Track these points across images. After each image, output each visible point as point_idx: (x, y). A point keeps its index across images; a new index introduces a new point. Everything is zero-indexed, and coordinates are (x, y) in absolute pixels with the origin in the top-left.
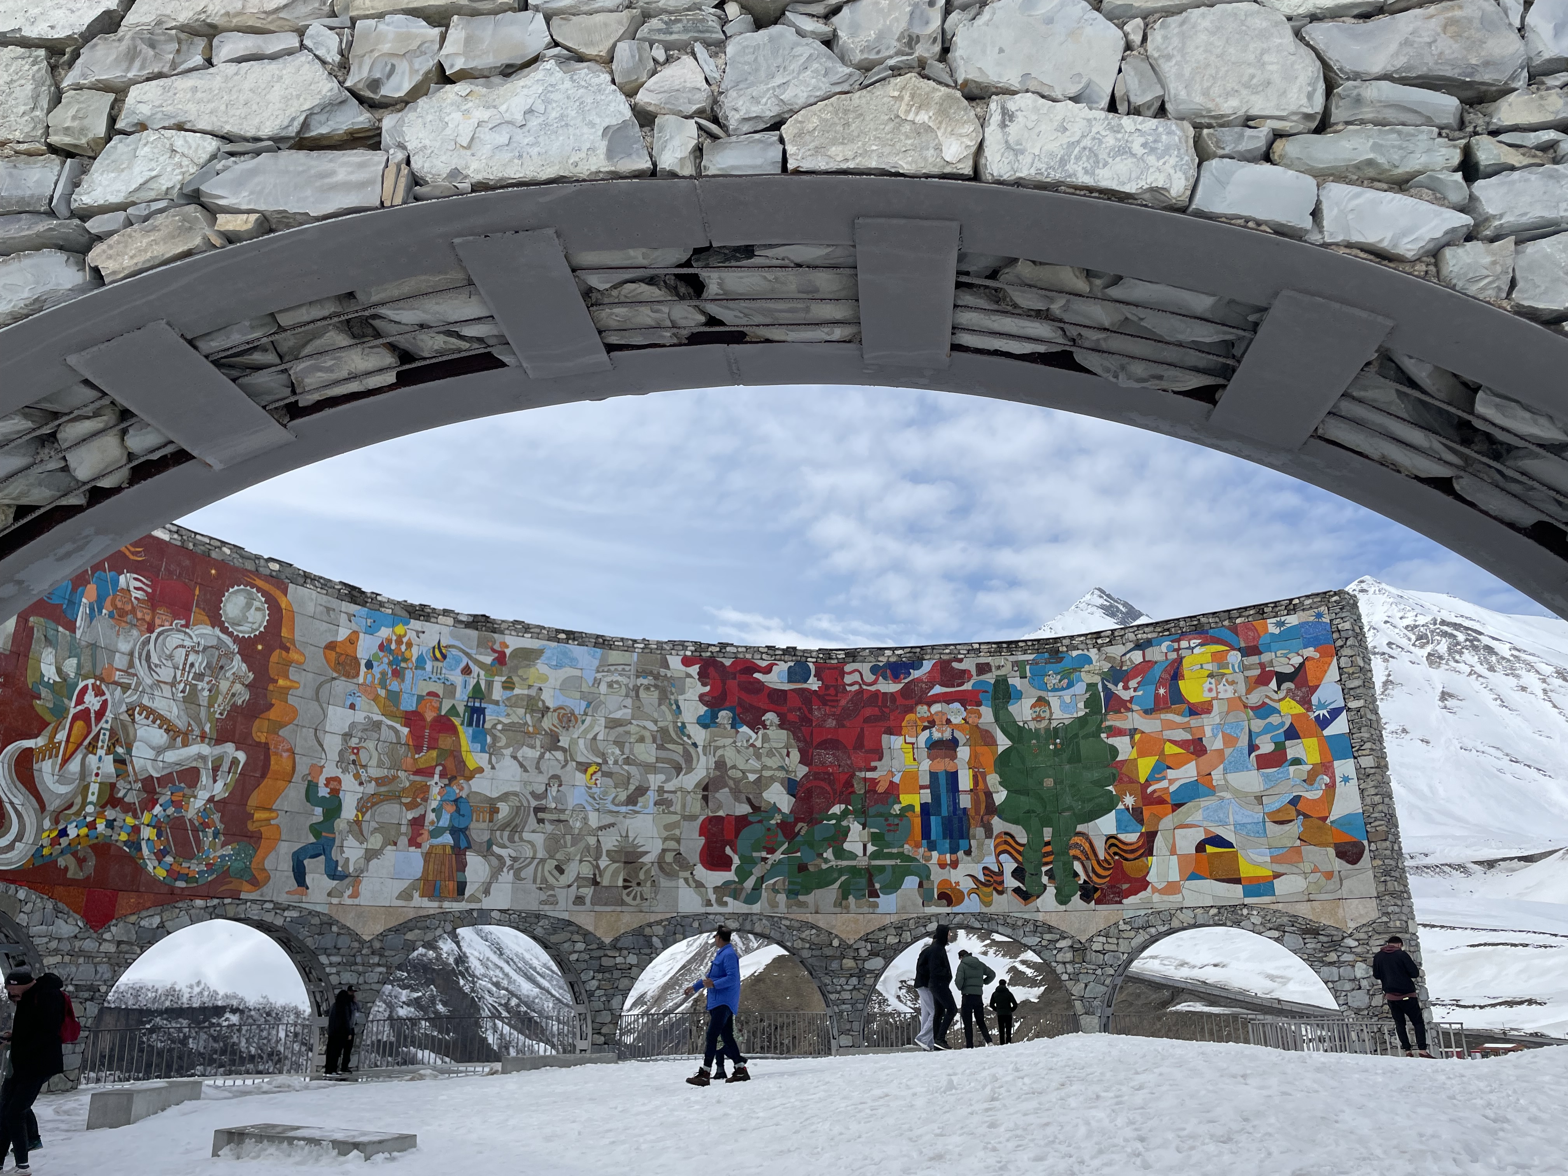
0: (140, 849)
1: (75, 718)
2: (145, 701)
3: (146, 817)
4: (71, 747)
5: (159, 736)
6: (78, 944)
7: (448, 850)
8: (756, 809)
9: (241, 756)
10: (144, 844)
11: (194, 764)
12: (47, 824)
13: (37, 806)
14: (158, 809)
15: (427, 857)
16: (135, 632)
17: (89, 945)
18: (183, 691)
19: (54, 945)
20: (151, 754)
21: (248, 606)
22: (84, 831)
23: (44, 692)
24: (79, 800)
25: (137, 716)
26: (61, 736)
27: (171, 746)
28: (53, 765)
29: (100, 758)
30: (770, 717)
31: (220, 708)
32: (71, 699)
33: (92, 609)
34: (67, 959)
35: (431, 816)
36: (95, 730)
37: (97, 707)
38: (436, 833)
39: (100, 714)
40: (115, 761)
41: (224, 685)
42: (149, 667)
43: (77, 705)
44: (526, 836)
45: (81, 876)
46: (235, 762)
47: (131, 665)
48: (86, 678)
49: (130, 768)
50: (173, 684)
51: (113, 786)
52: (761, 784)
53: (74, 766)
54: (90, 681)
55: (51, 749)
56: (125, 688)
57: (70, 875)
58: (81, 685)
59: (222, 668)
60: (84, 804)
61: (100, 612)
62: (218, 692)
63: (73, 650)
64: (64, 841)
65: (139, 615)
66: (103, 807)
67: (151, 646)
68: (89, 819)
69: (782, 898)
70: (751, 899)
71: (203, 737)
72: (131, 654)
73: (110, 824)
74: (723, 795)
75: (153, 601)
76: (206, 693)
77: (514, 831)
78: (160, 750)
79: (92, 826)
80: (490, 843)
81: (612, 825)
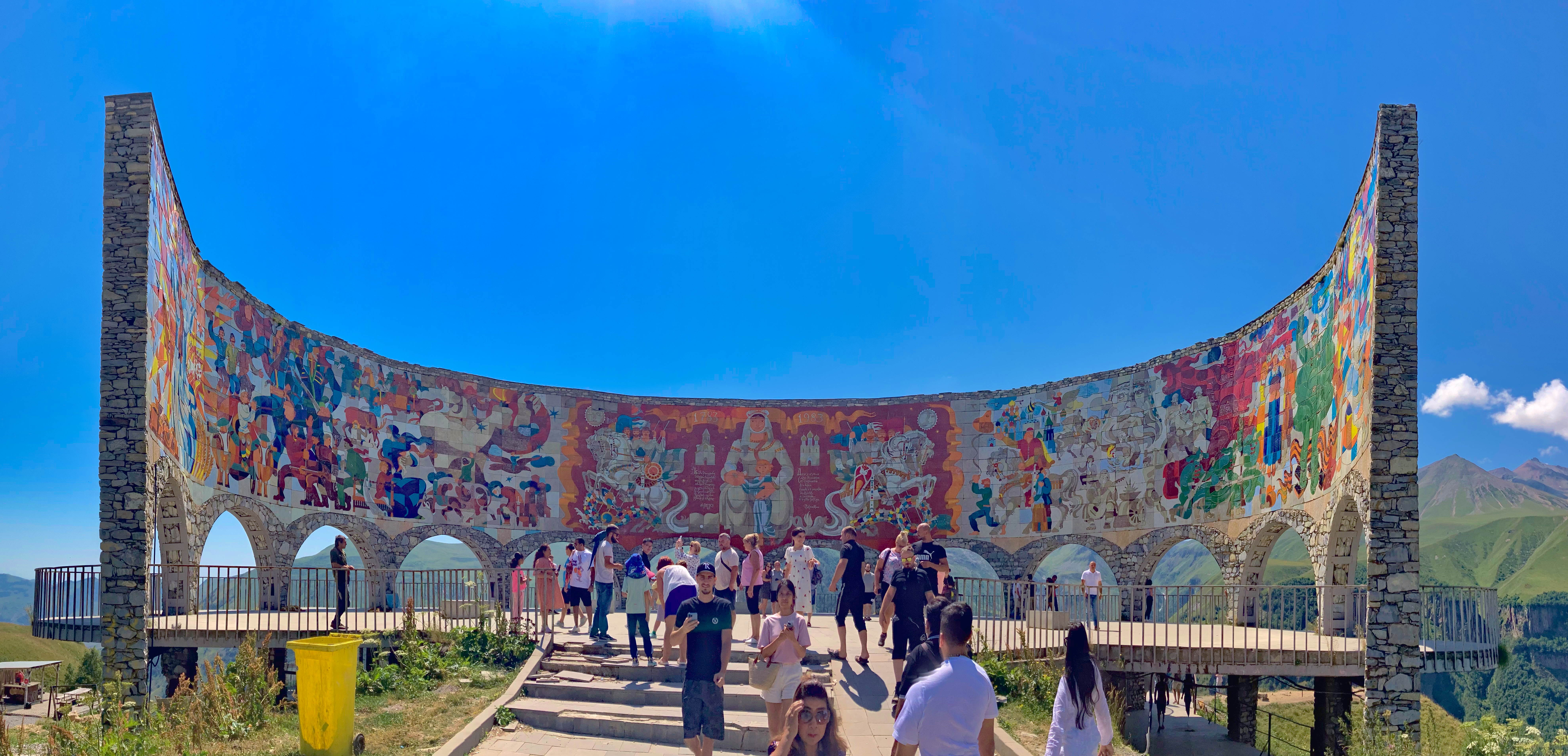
1: (857, 480)
2: (889, 467)
3: (897, 511)
4: (857, 490)
5: (898, 478)
7: (1043, 507)
8: (1190, 453)
9: (935, 479)
11: (915, 486)
12: (852, 518)
13: (845, 513)
14: (902, 507)
15: (1034, 511)
16: (879, 443)
18: (905, 459)
20: (896, 486)
22: (871, 519)
23: (839, 474)
24: (865, 509)
25: (885, 473)
26: (853, 487)
27: (903, 481)
28: (850, 499)
29: (872, 492)
31: (923, 460)
32: (853, 474)
33: (855, 440)
35: (1034, 490)
36: (867, 483)
37: (866, 474)
38: (1036, 499)
39: (869, 475)
40: (879, 491)
41: (923, 452)
43: (856, 475)
44: (1077, 492)
46: (932, 481)
47: (879, 455)
48: (858, 465)
49: (886, 493)
50: (900, 457)
51: (880, 501)
52: (1193, 436)
53: (860, 497)
54: (861, 466)
55: (849, 493)
56: (878, 464)
58: (857, 468)
59: (920, 446)
60: (868, 510)
61: (859, 440)
62: (921, 456)
63: (850, 457)
66: (877, 509)
67: (888, 446)
68: (872, 515)
69: (1202, 513)
70: (1187, 516)
71: (917, 474)
72: (879, 451)
73: (882, 515)
74: (1174, 448)
75: (886, 430)
76: (915, 458)
77: (1071, 491)
78: (899, 483)
79: (874, 517)
80: (1060, 500)
81: (1123, 478)
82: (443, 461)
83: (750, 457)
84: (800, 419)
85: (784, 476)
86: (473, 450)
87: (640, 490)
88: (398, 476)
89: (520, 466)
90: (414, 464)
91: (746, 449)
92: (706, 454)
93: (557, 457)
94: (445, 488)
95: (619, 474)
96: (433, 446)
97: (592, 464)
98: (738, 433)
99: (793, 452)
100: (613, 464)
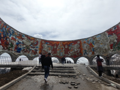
8: (114, 43)
10: (76, 54)
12: (71, 54)
15: (92, 52)
17: (75, 59)
20: (76, 50)
21: (79, 42)
30: (114, 34)
31: (78, 47)
33: (71, 45)
44: (98, 50)
45: (73, 56)
46: (80, 50)
47: (74, 47)
48: (72, 48)
52: (114, 40)
65: (74, 45)
69: (118, 50)
70: (115, 51)
74: (111, 42)
80: (96, 51)
81: (104, 47)
82: (25, 46)
83: (60, 47)
84: (65, 43)
85: (63, 50)
86: (28, 45)
87: (48, 51)
88: (18, 47)
89: (34, 48)
90: (21, 46)
91: (59, 46)
92: (55, 47)
93: (39, 47)
94: (24, 49)
95: (46, 49)
96: (23, 44)
97: (43, 48)
98: (59, 45)
99: (64, 47)
100: (45, 48)
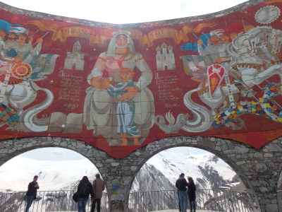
0: (265, 113)
1: (211, 78)
2: (240, 62)
3: (261, 100)
4: (213, 87)
5: (253, 71)
6: (251, 155)
10: (266, 111)
11: (274, 74)
12: (214, 113)
13: (207, 109)
14: (265, 96)
16: (224, 45)
17: (257, 155)
18: (254, 52)
19: (239, 157)
21: (268, 12)
22: (234, 112)
23: (194, 75)
24: (225, 103)
25: (238, 68)
26: (208, 84)
27: (259, 71)
28: (208, 95)
29: (229, 87)
32: (206, 73)
33: (203, 46)
34: (248, 162)
37: (219, 71)
39: (222, 72)
40: (236, 85)
41: (273, 42)
42: (236, 52)
43: (210, 73)
45: (239, 128)
47: (227, 54)
48: (209, 65)
49: (244, 86)
50: (249, 52)
51: (239, 94)
53: (218, 91)
54: (212, 65)
55: (205, 90)
56: (229, 62)
57: (234, 129)
58: (209, 67)
59: (268, 37)
60: (229, 103)
61: (206, 45)
62: (271, 45)
63: (201, 59)
64: (225, 118)
65: (223, 39)
66: (238, 102)
67: (233, 45)
68: (234, 108)
71: (273, 63)
72: (226, 51)
73: (245, 107)
75: (227, 34)
76: (265, 48)
78: (255, 75)
79: (236, 110)
83: (115, 66)
84: (154, 35)
85: (143, 81)
92: (75, 60)
98: (105, 47)
